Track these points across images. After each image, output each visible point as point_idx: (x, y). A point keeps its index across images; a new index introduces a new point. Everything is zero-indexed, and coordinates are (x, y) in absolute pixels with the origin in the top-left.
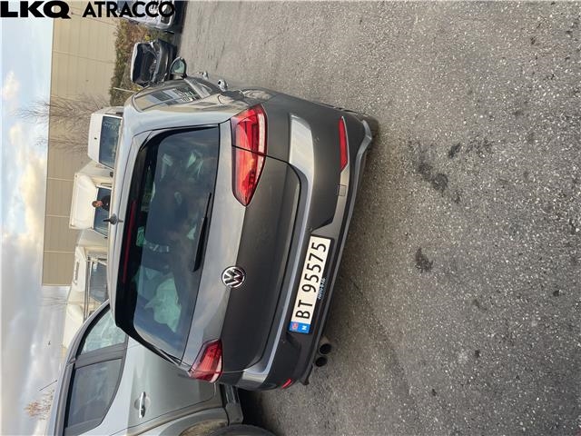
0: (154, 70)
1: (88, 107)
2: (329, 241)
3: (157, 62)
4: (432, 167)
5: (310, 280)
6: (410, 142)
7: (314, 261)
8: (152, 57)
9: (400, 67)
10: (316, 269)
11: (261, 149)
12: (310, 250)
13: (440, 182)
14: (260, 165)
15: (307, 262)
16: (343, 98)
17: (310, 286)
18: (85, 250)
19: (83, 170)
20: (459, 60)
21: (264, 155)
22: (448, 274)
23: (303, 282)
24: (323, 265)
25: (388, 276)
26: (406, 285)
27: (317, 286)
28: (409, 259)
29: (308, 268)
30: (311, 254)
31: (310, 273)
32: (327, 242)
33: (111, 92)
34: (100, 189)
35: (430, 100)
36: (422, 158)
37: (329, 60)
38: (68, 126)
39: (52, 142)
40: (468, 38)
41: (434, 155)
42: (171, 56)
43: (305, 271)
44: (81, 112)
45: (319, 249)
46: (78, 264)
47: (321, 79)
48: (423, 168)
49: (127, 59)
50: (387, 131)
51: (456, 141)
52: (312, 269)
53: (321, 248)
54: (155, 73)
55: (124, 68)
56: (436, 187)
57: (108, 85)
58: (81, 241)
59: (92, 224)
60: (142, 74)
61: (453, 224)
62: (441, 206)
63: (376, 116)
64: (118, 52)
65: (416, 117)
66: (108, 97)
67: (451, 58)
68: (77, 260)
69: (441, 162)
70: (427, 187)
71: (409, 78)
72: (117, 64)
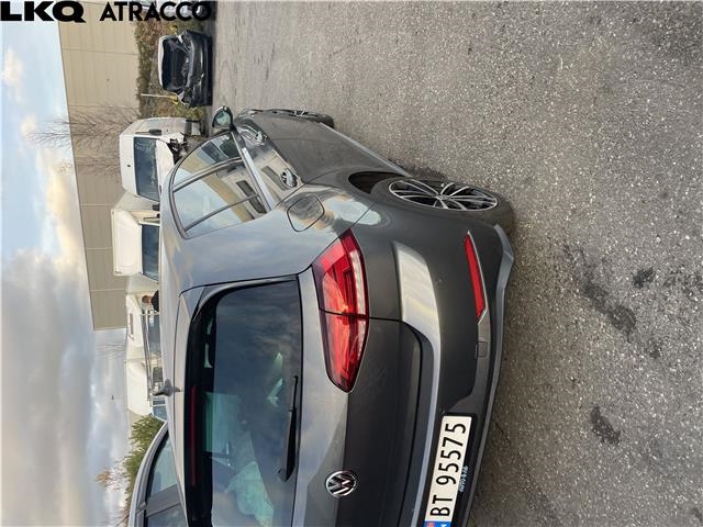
0: (187, 72)
1: (114, 120)
2: (470, 419)
3: (190, 61)
4: (607, 293)
5: (446, 470)
6: (567, 247)
7: (450, 447)
8: (182, 55)
9: (539, 130)
10: (455, 456)
11: (361, 309)
12: (443, 434)
13: (624, 320)
14: (362, 331)
15: (440, 448)
16: (453, 156)
17: (447, 478)
18: (137, 298)
19: (119, 204)
20: (640, 140)
21: (366, 317)
22: (646, 457)
23: (437, 473)
24: (463, 449)
25: (548, 430)
26: (578, 453)
27: (457, 476)
28: (581, 417)
29: (442, 456)
30: (445, 439)
31: (446, 462)
32: (467, 421)
33: (139, 97)
34: (143, 226)
35: (595, 192)
36: (589, 276)
37: (426, 97)
38: (93, 145)
39: (79, 166)
40: (652, 109)
41: (608, 276)
42: (206, 50)
43: (439, 460)
44: (107, 127)
45: (456, 431)
46: (131, 315)
47: (417, 123)
48: (593, 292)
49: (153, 53)
50: (527, 221)
51: (647, 265)
52: (448, 457)
53: (460, 429)
54: (190, 75)
55: (150, 64)
56: (617, 324)
57: (134, 88)
58: (130, 288)
59: (140, 269)
60: (173, 78)
61: (650, 387)
62: (628, 355)
63: (507, 194)
64: (140, 45)
65: (574, 211)
66: (137, 104)
67: (626, 135)
68: (129, 312)
69: (621, 288)
70: (602, 321)
71: (558, 152)
72: (141, 61)
